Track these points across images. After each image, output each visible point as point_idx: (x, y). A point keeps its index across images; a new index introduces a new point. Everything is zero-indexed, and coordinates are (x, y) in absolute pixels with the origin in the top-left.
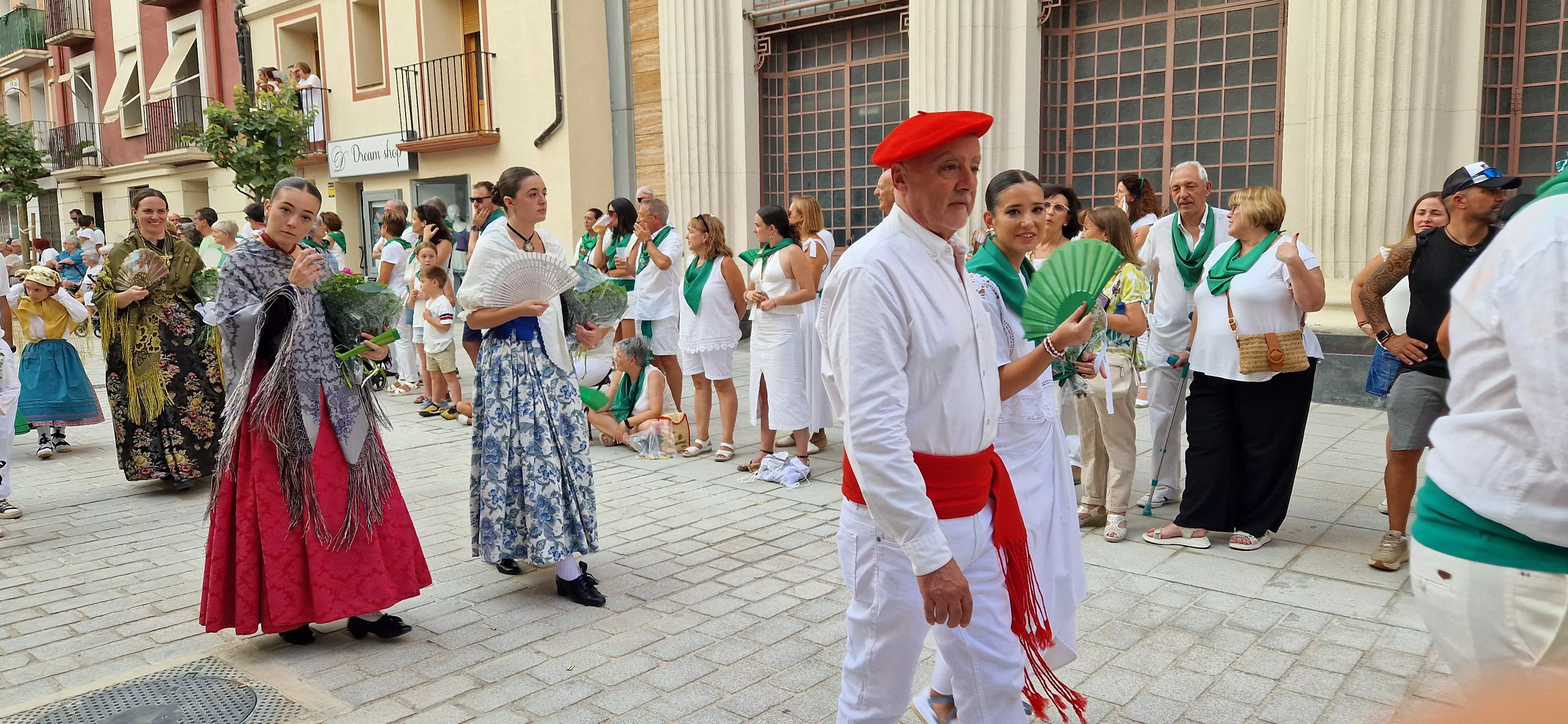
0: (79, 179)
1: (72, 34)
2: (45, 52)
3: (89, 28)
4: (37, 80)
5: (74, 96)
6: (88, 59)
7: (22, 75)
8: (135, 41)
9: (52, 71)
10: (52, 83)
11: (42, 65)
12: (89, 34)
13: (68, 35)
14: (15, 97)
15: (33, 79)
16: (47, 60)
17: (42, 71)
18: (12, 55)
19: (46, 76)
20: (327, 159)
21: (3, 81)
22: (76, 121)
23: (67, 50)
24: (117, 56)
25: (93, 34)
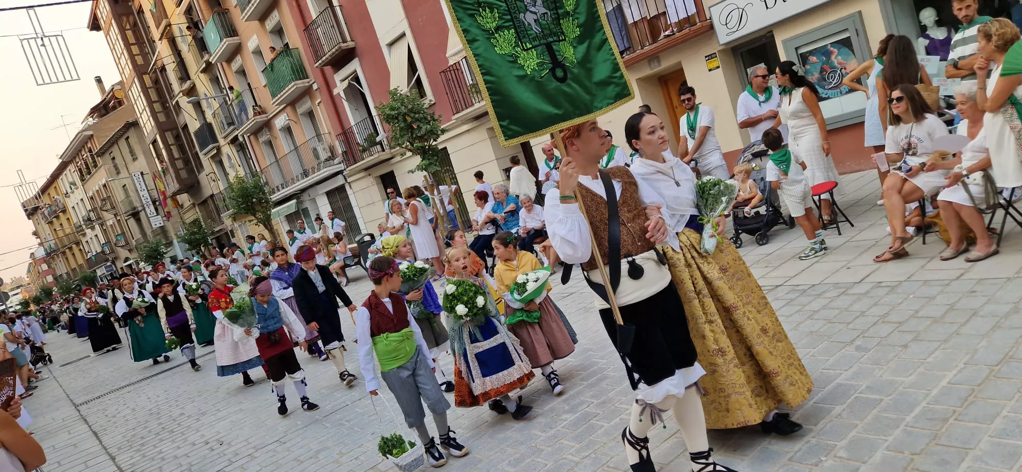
0: (366, 169)
1: (340, 47)
2: (308, 80)
3: (349, 39)
4: (303, 107)
5: (346, 104)
6: (355, 66)
7: (289, 109)
8: (405, 27)
9: (318, 94)
10: (319, 103)
11: (307, 92)
12: (351, 44)
13: (337, 50)
14: (288, 130)
15: (299, 108)
16: (311, 86)
17: (307, 98)
18: (284, 91)
19: (312, 98)
20: (711, 27)
21: (272, 121)
22: (353, 123)
23: (328, 70)
24: (385, 50)
25: (353, 43)
